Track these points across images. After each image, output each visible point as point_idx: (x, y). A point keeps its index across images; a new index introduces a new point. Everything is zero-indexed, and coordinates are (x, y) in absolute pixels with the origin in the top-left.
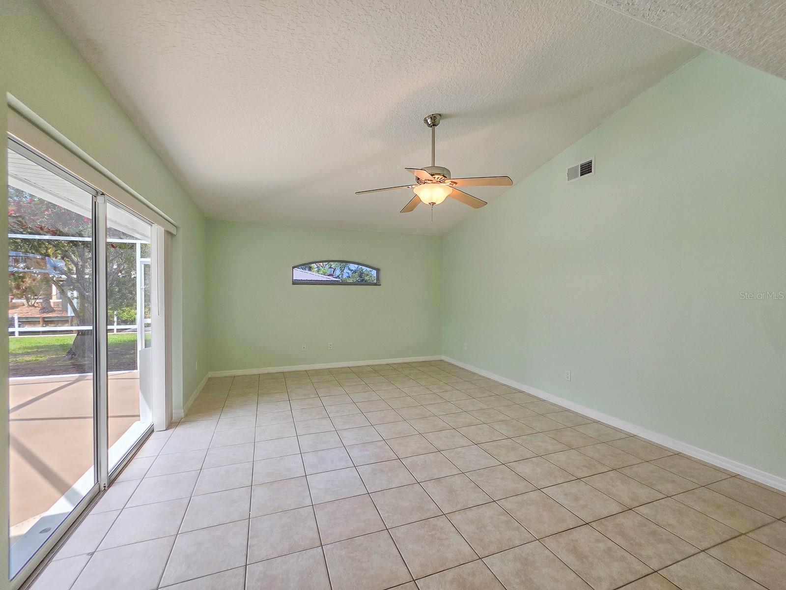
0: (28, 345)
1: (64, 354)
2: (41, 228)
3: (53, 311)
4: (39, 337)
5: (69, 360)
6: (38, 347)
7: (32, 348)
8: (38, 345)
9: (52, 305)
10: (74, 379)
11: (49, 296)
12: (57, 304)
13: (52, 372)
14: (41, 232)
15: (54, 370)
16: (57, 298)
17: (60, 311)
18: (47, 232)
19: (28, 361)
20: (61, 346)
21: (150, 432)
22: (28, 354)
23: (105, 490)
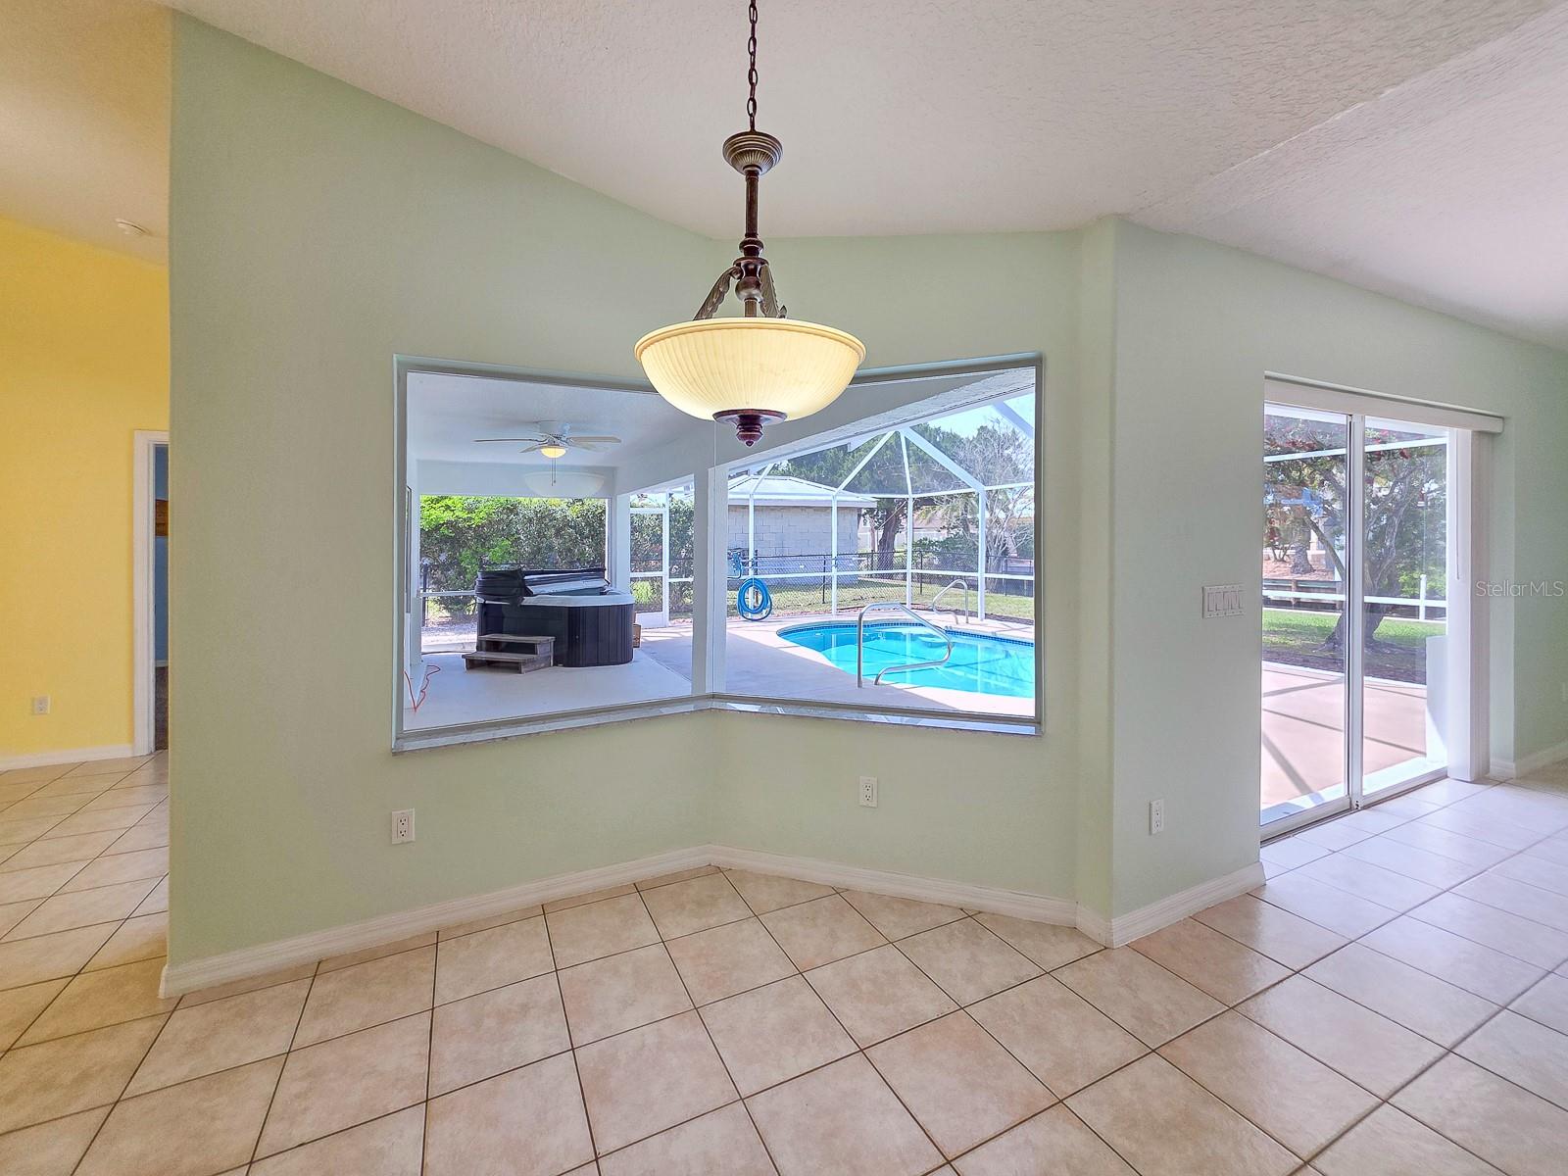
0: (1275, 621)
1: (1323, 641)
2: (1294, 444)
3: (1312, 570)
4: (1289, 613)
5: (1330, 651)
6: (1287, 626)
7: (1279, 626)
8: (1288, 622)
9: (1310, 558)
10: (1333, 679)
11: (1307, 544)
12: (1317, 558)
13: (1305, 663)
14: (1294, 449)
15: (1308, 661)
16: (1319, 548)
17: (1323, 571)
18: (1300, 448)
19: (1274, 644)
20: (1319, 628)
21: (1439, 776)
22: (1275, 633)
23: (1357, 810)
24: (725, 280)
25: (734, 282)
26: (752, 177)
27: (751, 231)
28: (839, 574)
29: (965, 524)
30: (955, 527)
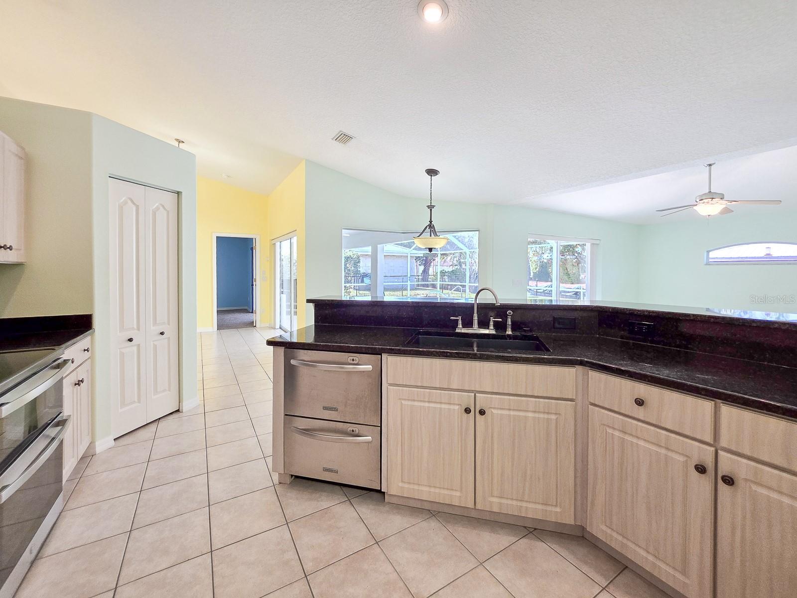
24: (426, 227)
25: (428, 227)
26: (431, 210)
27: (431, 219)
28: (411, 283)
29: (460, 264)
30: (456, 265)
